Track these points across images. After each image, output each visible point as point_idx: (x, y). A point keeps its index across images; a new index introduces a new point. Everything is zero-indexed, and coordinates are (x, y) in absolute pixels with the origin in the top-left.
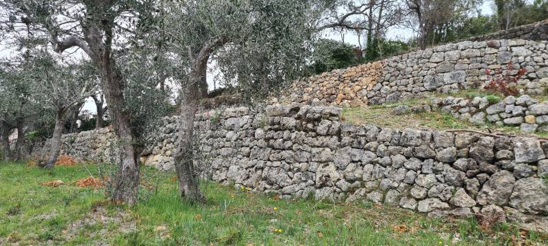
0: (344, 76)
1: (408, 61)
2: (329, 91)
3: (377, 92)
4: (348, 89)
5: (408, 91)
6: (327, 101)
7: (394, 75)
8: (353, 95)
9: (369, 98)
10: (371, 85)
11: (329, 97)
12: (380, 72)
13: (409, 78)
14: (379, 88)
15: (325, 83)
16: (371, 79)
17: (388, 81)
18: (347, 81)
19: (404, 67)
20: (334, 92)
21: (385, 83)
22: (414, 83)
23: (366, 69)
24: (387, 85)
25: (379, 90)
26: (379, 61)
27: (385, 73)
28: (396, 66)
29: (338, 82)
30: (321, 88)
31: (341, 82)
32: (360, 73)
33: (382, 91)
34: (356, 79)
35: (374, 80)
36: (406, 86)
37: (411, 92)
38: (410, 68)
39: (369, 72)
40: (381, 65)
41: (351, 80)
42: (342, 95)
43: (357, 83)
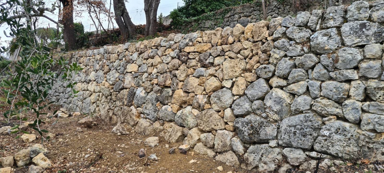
0: (187, 49)
1: (346, 28)
2: (161, 78)
3: (257, 103)
4: (193, 82)
5: (345, 120)
6: (157, 100)
7: (302, 65)
8: (202, 99)
9: (237, 116)
10: (241, 81)
11: (161, 91)
12: (264, 52)
13: (349, 81)
14: (260, 94)
15: (157, 59)
16: (243, 65)
17: (285, 78)
18: (193, 62)
19: (331, 45)
20: (168, 82)
21: (275, 81)
22: (367, 97)
23: (231, 39)
24: (281, 88)
25: (262, 99)
26: (263, 23)
27: (276, 54)
28: (309, 40)
29: (176, 61)
30: (150, 70)
31: (183, 62)
32: (219, 48)
33: (269, 103)
34: (210, 60)
35: (250, 71)
36: (339, 102)
37: (358, 123)
38: (355, 51)
39: (237, 46)
40: (266, 33)
41: (200, 61)
42: (182, 94)
43: (211, 70)
